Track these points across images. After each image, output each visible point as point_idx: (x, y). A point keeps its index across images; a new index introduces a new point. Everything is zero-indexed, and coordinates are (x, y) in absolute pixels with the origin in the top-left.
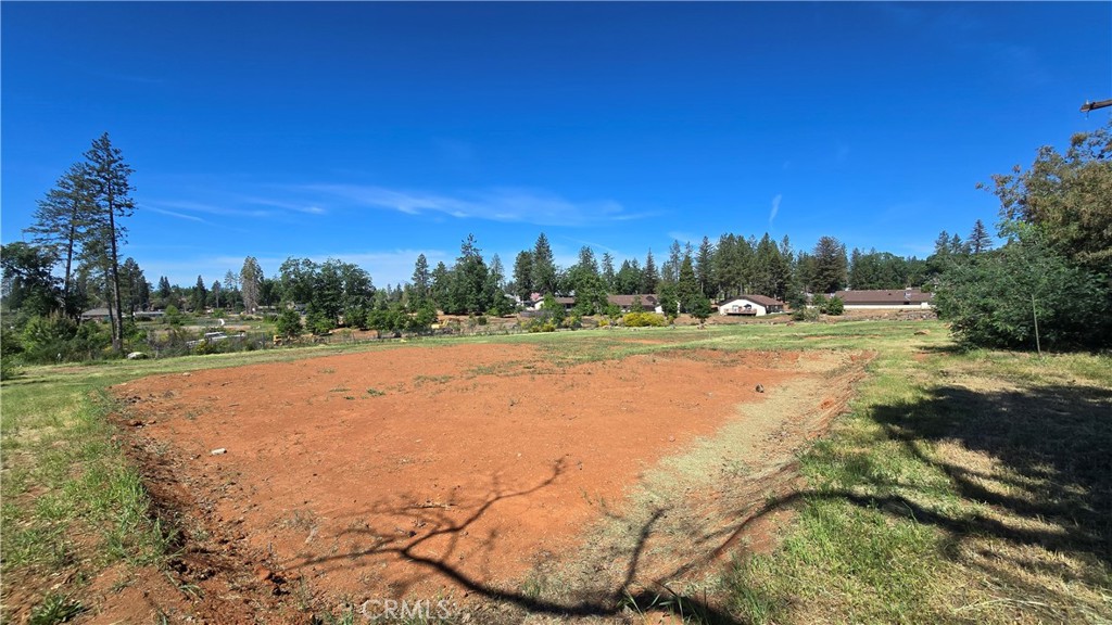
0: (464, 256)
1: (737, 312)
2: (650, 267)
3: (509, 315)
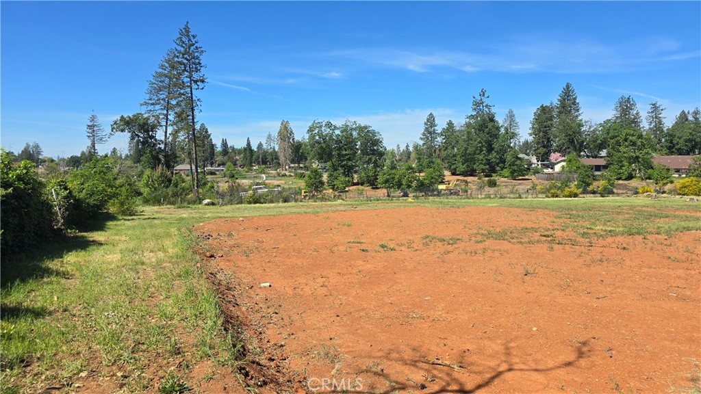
3: (523, 177)
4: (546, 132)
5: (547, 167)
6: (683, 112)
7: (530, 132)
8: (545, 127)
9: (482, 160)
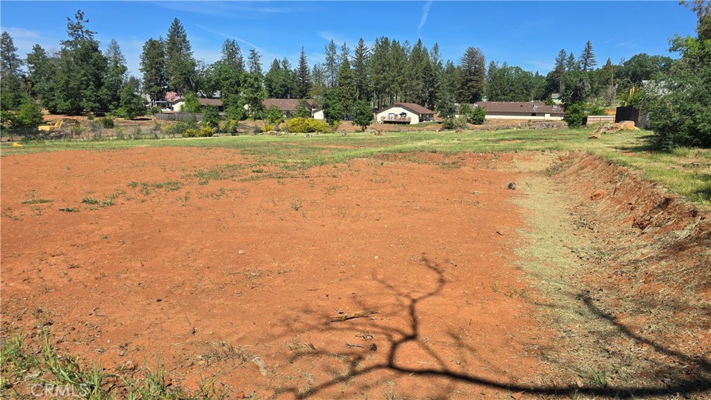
0: (71, 39)
1: (393, 120)
2: (303, 68)
3: (142, 117)
4: (158, 70)
5: (164, 106)
6: (276, 60)
7: (141, 67)
8: (157, 64)
9: (90, 96)
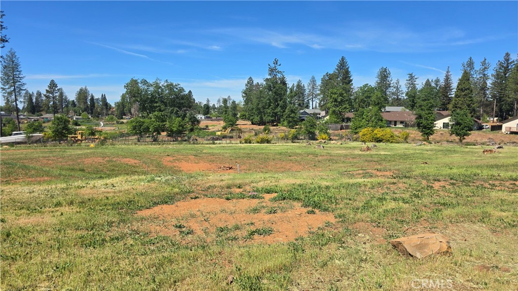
0: (270, 77)
6: (428, 80)
9: (270, 113)
